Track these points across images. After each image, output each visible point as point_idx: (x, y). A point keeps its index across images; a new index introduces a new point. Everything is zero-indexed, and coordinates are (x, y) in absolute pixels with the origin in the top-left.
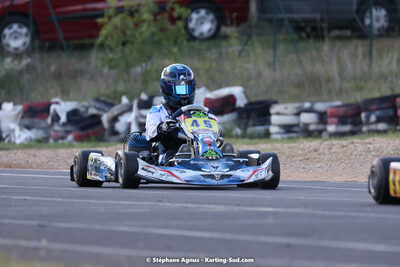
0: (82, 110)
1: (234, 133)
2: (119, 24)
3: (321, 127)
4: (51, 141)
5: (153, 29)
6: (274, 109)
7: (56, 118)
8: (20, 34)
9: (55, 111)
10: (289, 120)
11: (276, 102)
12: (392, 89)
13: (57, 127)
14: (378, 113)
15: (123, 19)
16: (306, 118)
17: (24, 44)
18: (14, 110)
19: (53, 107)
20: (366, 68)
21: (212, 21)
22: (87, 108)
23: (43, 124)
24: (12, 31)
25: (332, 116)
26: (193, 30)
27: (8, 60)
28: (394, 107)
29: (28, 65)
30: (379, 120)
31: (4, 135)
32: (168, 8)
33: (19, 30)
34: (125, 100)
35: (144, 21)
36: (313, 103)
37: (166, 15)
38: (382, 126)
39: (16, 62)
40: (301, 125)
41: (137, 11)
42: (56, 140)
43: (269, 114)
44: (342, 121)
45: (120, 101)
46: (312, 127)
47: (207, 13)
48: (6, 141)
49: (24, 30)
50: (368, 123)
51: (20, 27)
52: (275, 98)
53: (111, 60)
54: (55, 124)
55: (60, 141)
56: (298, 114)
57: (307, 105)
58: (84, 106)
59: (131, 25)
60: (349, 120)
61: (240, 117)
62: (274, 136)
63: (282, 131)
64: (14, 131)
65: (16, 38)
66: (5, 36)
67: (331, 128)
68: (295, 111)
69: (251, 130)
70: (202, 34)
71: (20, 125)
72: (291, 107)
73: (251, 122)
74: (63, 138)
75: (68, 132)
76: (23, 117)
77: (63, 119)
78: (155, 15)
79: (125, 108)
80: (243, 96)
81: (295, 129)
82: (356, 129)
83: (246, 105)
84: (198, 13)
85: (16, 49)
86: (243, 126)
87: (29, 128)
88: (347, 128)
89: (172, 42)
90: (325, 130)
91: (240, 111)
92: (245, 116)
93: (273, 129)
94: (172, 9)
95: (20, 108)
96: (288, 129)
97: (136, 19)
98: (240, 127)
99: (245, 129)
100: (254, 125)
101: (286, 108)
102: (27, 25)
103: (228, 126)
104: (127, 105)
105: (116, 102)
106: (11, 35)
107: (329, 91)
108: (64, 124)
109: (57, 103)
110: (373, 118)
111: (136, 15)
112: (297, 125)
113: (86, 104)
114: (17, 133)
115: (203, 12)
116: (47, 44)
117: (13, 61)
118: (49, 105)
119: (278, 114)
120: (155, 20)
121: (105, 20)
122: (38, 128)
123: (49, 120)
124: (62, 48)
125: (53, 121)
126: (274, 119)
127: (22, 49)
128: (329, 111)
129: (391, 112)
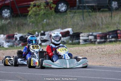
0: (24, 36)
1: (69, 42)
2: (34, 10)
3: (95, 40)
4: (15, 46)
5: (45, 11)
6: (81, 35)
7: (16, 39)
8: (7, 12)
9: (16, 37)
10: (86, 38)
11: (82, 33)
12: (117, 28)
13: (16, 42)
14: (112, 35)
15: (36, 8)
16: (91, 37)
17: (9, 15)
18: (4, 37)
19: (15, 36)
20: (110, 21)
21: (65, 7)
22: (26, 36)
23: (12, 41)
24: (5, 11)
25: (98, 36)
26: (60, 9)
27: (3, 21)
28: (117, 34)
29: (9, 22)
30: (112, 38)
31: (1, 44)
32: (49, 5)
33: (7, 11)
34: (37, 33)
35: (42, 9)
36: (92, 33)
37: (49, 7)
38: (113, 39)
39: (6, 21)
40: (89, 40)
41: (40, 6)
42: (16, 45)
43: (80, 37)
44: (101, 38)
45: (35, 33)
46: (92, 40)
47: (64, 4)
48: (2, 46)
49: (9, 11)
50: (109, 38)
51: (7, 10)
52: (81, 31)
53: (32, 21)
54: (16, 41)
55: (17, 46)
56: (88, 36)
57: (91, 33)
58: (24, 35)
59: (38, 10)
60: (103, 38)
61: (71, 38)
62: (81, 43)
63: (83, 41)
64: (4, 43)
65: (6, 13)
66: (3, 13)
67: (98, 40)
68: (87, 35)
69: (74, 41)
70: (62, 11)
71: (5, 41)
72: (86, 34)
73: (74, 39)
74: (18, 45)
75: (20, 43)
76: (6, 39)
77: (18, 39)
78: (45, 7)
79: (37, 36)
80: (72, 31)
81: (88, 41)
82: (105, 40)
83: (73, 34)
84: (61, 4)
85: (6, 17)
86: (72, 40)
87: (8, 42)
88: (103, 40)
89: (51, 15)
90: (96, 41)
91: (71, 36)
92: (72, 37)
93: (81, 41)
94: (51, 5)
95: (5, 36)
96: (85, 41)
97: (40, 8)
98: (71, 41)
99: (73, 41)
100: (75, 40)
101: (85, 34)
102: (9, 9)
103: (67, 40)
104: (37, 35)
105: (34, 34)
106: (5, 12)
107: (99, 28)
108: (18, 41)
109: (16, 34)
110: (110, 37)
111: (40, 7)
112: (88, 40)
113: (25, 34)
114: (5, 44)
115: (62, 4)
116: (15, 15)
117: (5, 21)
118: (14, 35)
119: (82, 36)
120: (45, 8)
121: (30, 9)
122: (11, 42)
123: (14, 40)
124: (20, 16)
125: (15, 40)
126: (81, 38)
127: (8, 17)
128: (97, 35)
129: (116, 35)
